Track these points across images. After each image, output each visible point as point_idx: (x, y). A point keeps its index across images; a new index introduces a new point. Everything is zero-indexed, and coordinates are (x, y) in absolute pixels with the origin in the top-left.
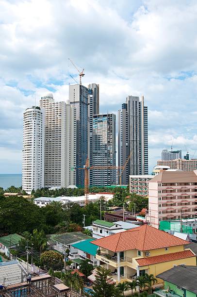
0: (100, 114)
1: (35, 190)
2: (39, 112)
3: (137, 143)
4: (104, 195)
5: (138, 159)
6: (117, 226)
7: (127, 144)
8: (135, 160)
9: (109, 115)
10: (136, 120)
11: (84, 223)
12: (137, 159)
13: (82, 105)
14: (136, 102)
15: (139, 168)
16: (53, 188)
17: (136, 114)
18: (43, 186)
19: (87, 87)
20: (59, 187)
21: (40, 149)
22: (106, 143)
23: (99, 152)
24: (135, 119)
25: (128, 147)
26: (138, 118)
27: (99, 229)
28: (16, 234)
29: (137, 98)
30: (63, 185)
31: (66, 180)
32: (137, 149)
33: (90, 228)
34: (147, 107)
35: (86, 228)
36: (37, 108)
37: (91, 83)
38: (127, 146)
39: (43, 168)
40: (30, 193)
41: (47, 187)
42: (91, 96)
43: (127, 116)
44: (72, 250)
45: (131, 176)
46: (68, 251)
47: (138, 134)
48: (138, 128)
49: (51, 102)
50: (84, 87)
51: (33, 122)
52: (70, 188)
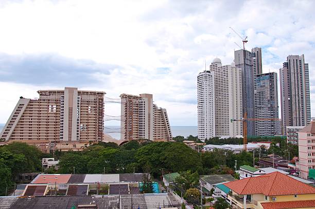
0: (263, 73)
1: (208, 139)
2: (209, 75)
3: (299, 97)
4: (264, 144)
5: (301, 112)
6: (260, 172)
7: (289, 98)
8: (298, 113)
9: (270, 73)
10: (298, 77)
11: (235, 167)
12: (299, 112)
13: (247, 67)
14: (297, 60)
15: (301, 120)
16: (223, 137)
17: (297, 71)
18: (214, 136)
19: (251, 51)
20: (228, 137)
21: (211, 105)
22: (269, 98)
23: (262, 106)
24: (296, 75)
25: (291, 101)
26: (299, 75)
27: (245, 173)
28: (177, 173)
29: (297, 56)
30: (231, 135)
31: (234, 131)
32: (299, 103)
33: (239, 172)
34: (308, 64)
35: (237, 171)
36: (208, 72)
37: (254, 48)
38: (289, 101)
39: (214, 121)
40: (204, 141)
41: (218, 136)
42: (254, 58)
43: (289, 74)
44: (216, 190)
45: (287, 127)
46: (213, 190)
47: (300, 89)
48: (300, 84)
49: (219, 66)
50: (247, 51)
51: (205, 84)
52: (237, 138)
